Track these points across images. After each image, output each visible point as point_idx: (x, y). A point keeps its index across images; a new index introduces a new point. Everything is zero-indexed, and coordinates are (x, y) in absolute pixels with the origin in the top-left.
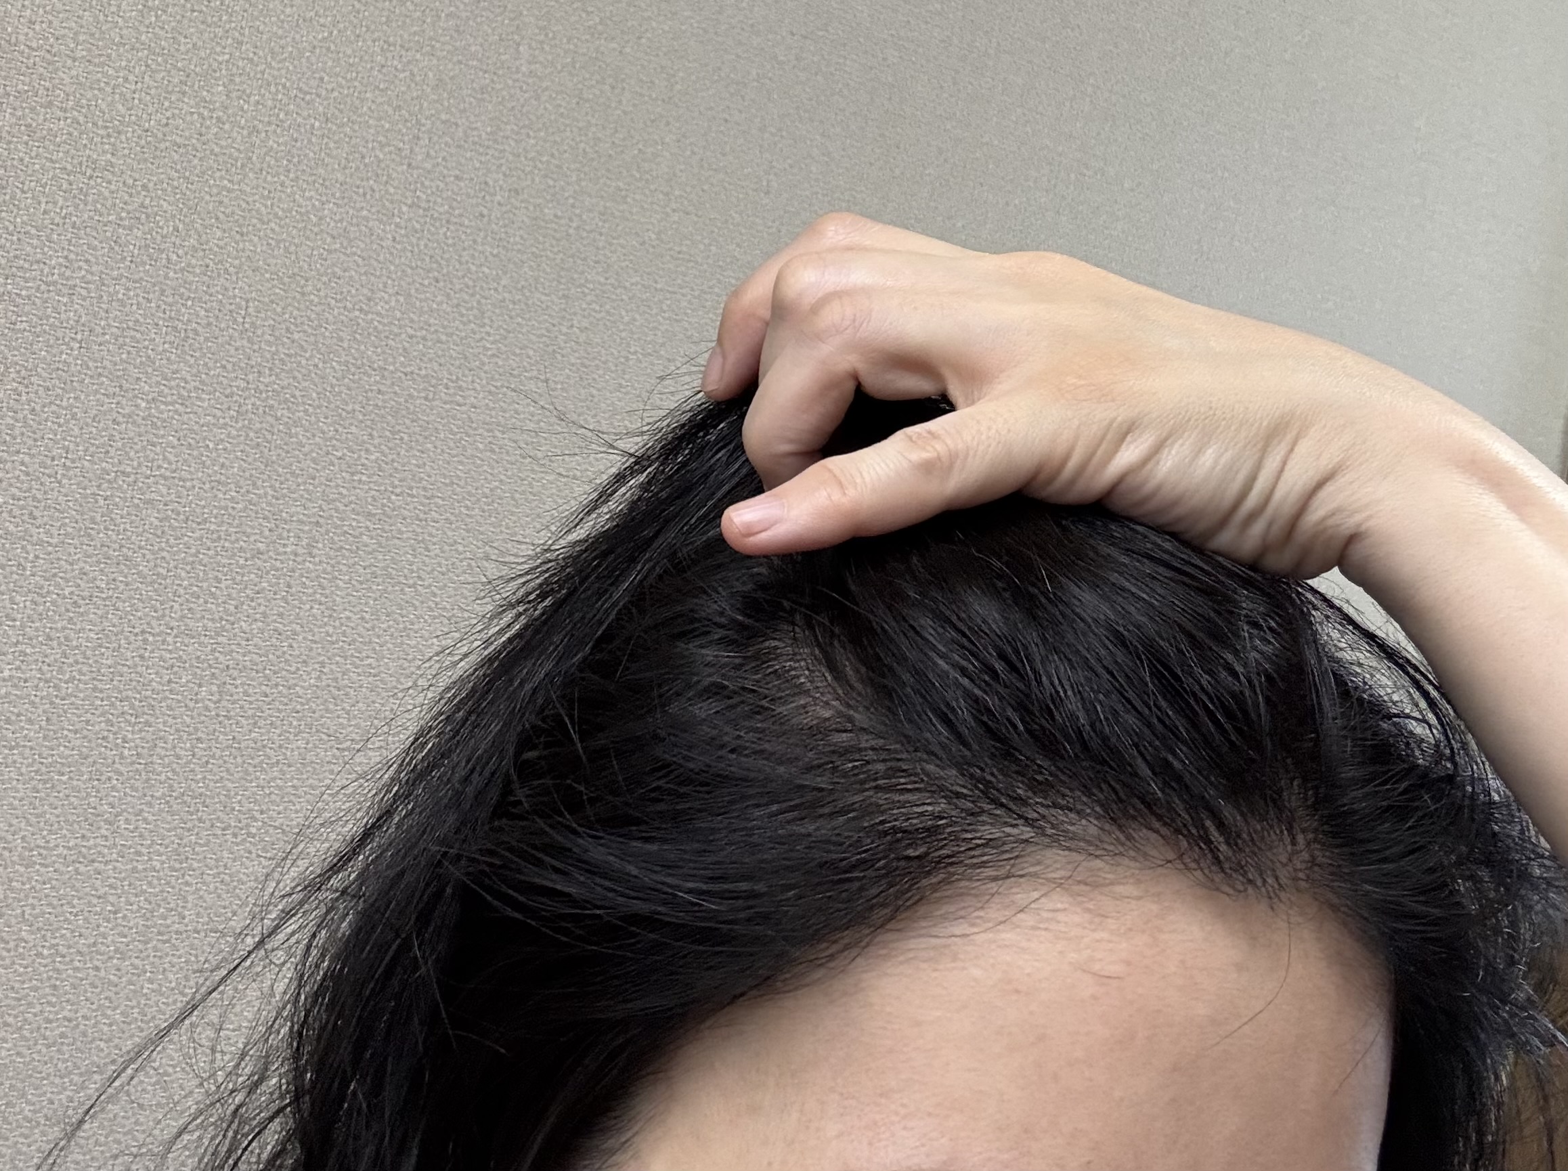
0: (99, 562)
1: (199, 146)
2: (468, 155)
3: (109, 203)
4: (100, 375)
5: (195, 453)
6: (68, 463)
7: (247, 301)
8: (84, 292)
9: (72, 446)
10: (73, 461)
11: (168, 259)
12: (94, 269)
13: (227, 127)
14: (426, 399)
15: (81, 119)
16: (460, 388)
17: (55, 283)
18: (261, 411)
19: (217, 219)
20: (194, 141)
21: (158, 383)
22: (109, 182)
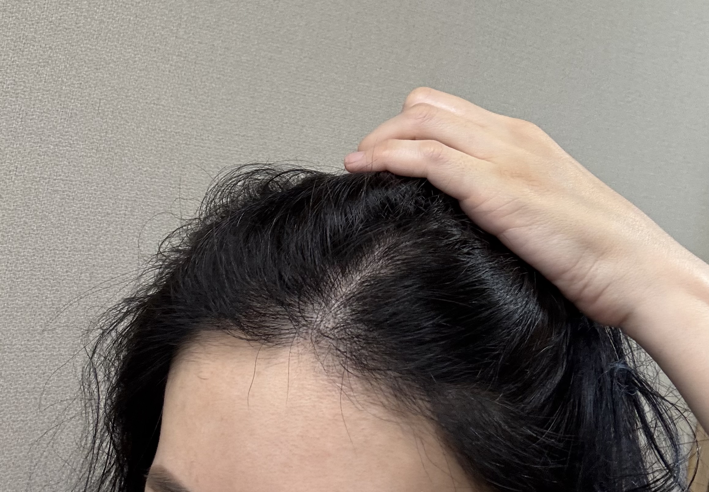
0: (32, 218)
1: (76, 29)
2: (204, 32)
3: (34, 55)
4: (31, 134)
5: (77, 169)
6: (17, 174)
7: (100, 100)
8: (23, 96)
9: (19, 166)
10: (20, 172)
11: (63, 81)
12: (27, 85)
13: (89, 20)
14: (186, 144)
15: (20, 16)
16: (202, 139)
17: (8, 92)
18: (107, 150)
19: (85, 62)
20: (73, 27)
21: (59, 138)
22: (34, 46)
